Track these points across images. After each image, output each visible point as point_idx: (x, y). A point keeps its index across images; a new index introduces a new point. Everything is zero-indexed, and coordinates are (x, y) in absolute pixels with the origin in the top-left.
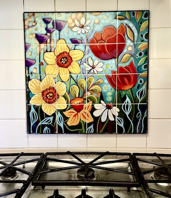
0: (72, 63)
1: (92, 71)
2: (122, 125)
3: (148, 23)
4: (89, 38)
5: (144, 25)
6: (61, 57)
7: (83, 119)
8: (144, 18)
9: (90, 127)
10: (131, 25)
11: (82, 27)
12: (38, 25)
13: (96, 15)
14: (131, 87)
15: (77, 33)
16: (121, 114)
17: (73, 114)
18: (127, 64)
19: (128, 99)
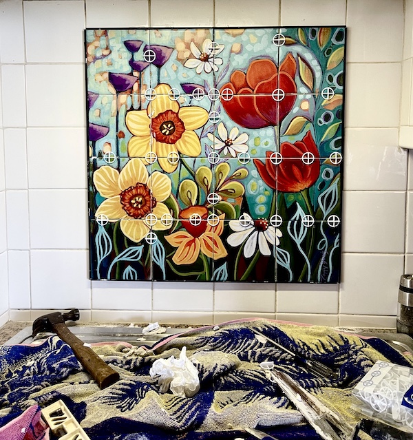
0: (184, 134)
1: (225, 151)
2: (287, 265)
3: (343, 52)
4: (221, 83)
5: (335, 57)
6: (160, 120)
7: (205, 251)
8: (335, 43)
9: (219, 269)
10: (308, 56)
11: (206, 59)
12: (114, 55)
13: (234, 36)
14: (307, 185)
15: (194, 72)
16: (286, 242)
17: (186, 240)
18: (300, 138)
19: (300, 211)
